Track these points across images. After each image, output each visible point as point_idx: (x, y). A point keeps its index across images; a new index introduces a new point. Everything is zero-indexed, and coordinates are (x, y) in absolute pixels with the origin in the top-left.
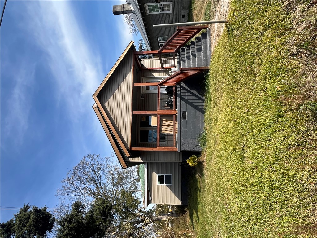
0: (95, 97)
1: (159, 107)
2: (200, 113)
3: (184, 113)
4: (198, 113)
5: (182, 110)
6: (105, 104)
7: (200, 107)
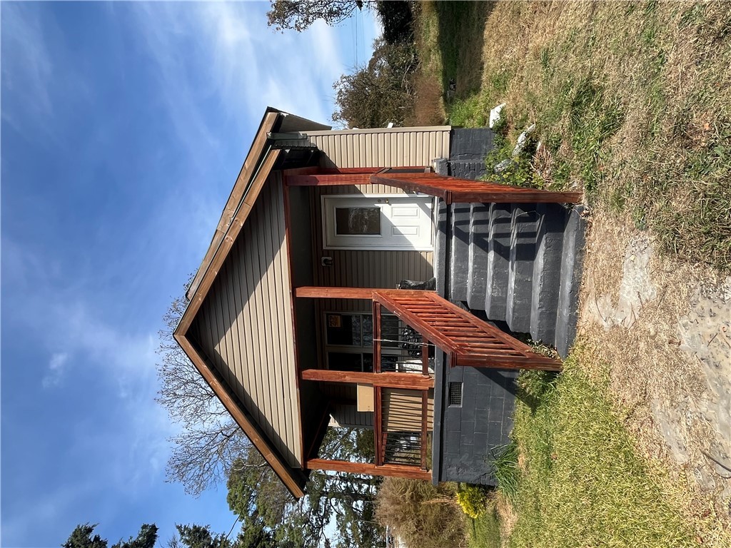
0: (181, 339)
1: (379, 365)
2: (505, 390)
3: (454, 387)
4: (498, 389)
5: (449, 379)
6: (217, 348)
7: (505, 374)
